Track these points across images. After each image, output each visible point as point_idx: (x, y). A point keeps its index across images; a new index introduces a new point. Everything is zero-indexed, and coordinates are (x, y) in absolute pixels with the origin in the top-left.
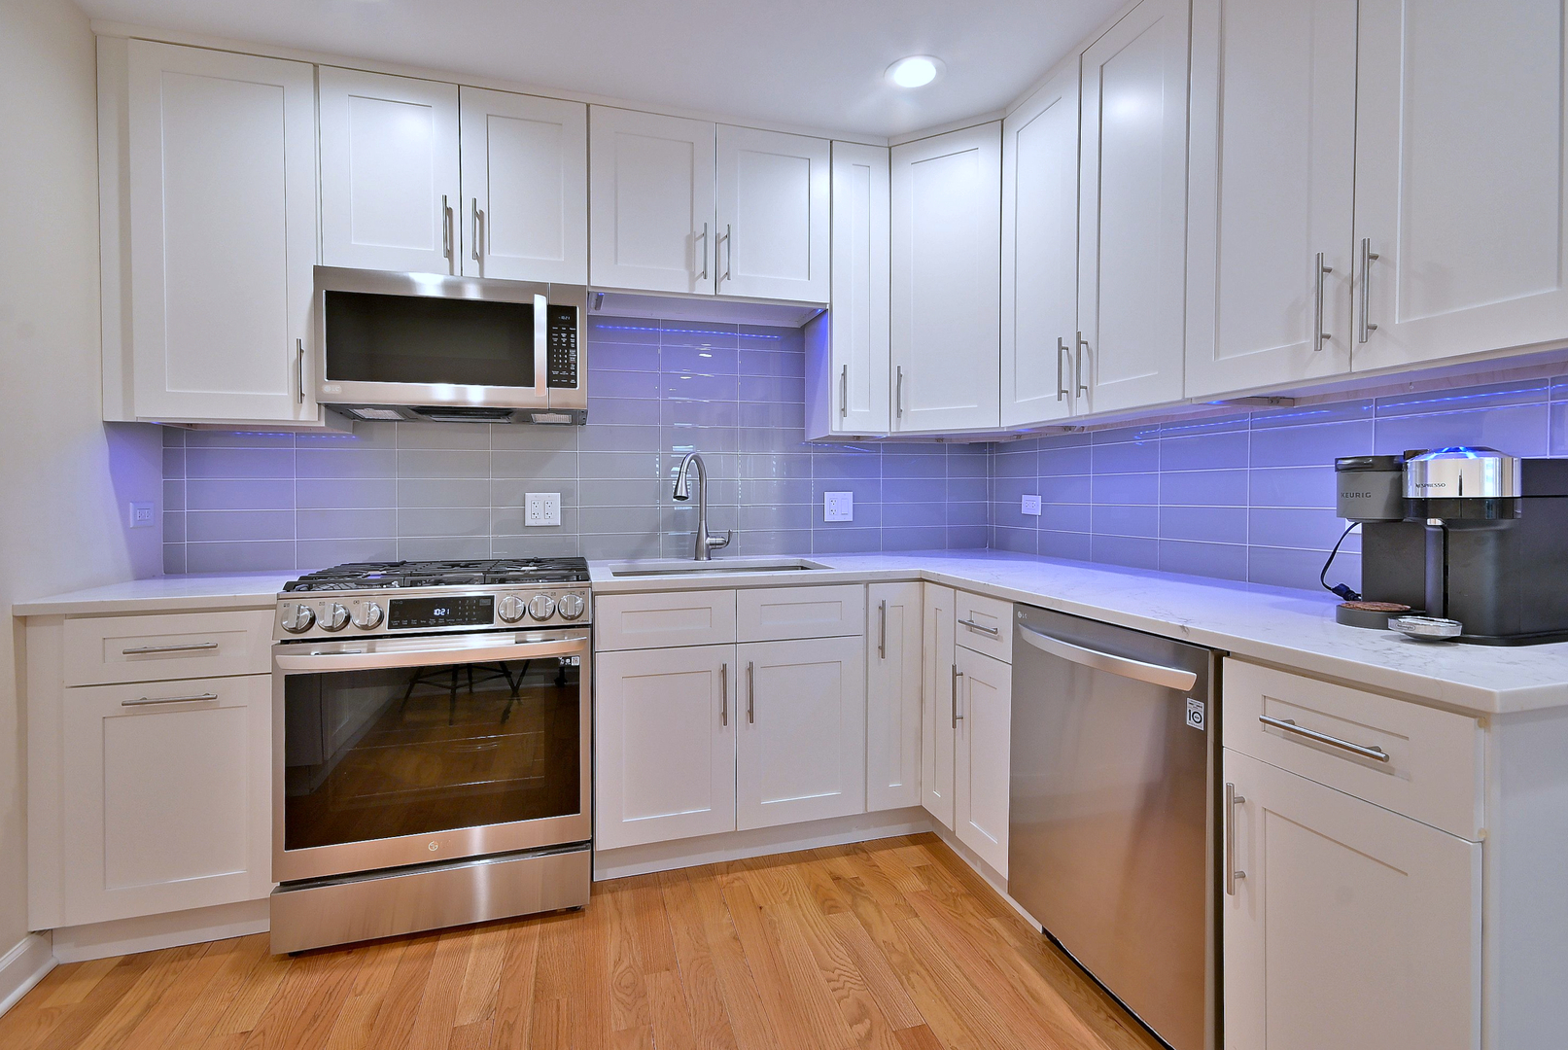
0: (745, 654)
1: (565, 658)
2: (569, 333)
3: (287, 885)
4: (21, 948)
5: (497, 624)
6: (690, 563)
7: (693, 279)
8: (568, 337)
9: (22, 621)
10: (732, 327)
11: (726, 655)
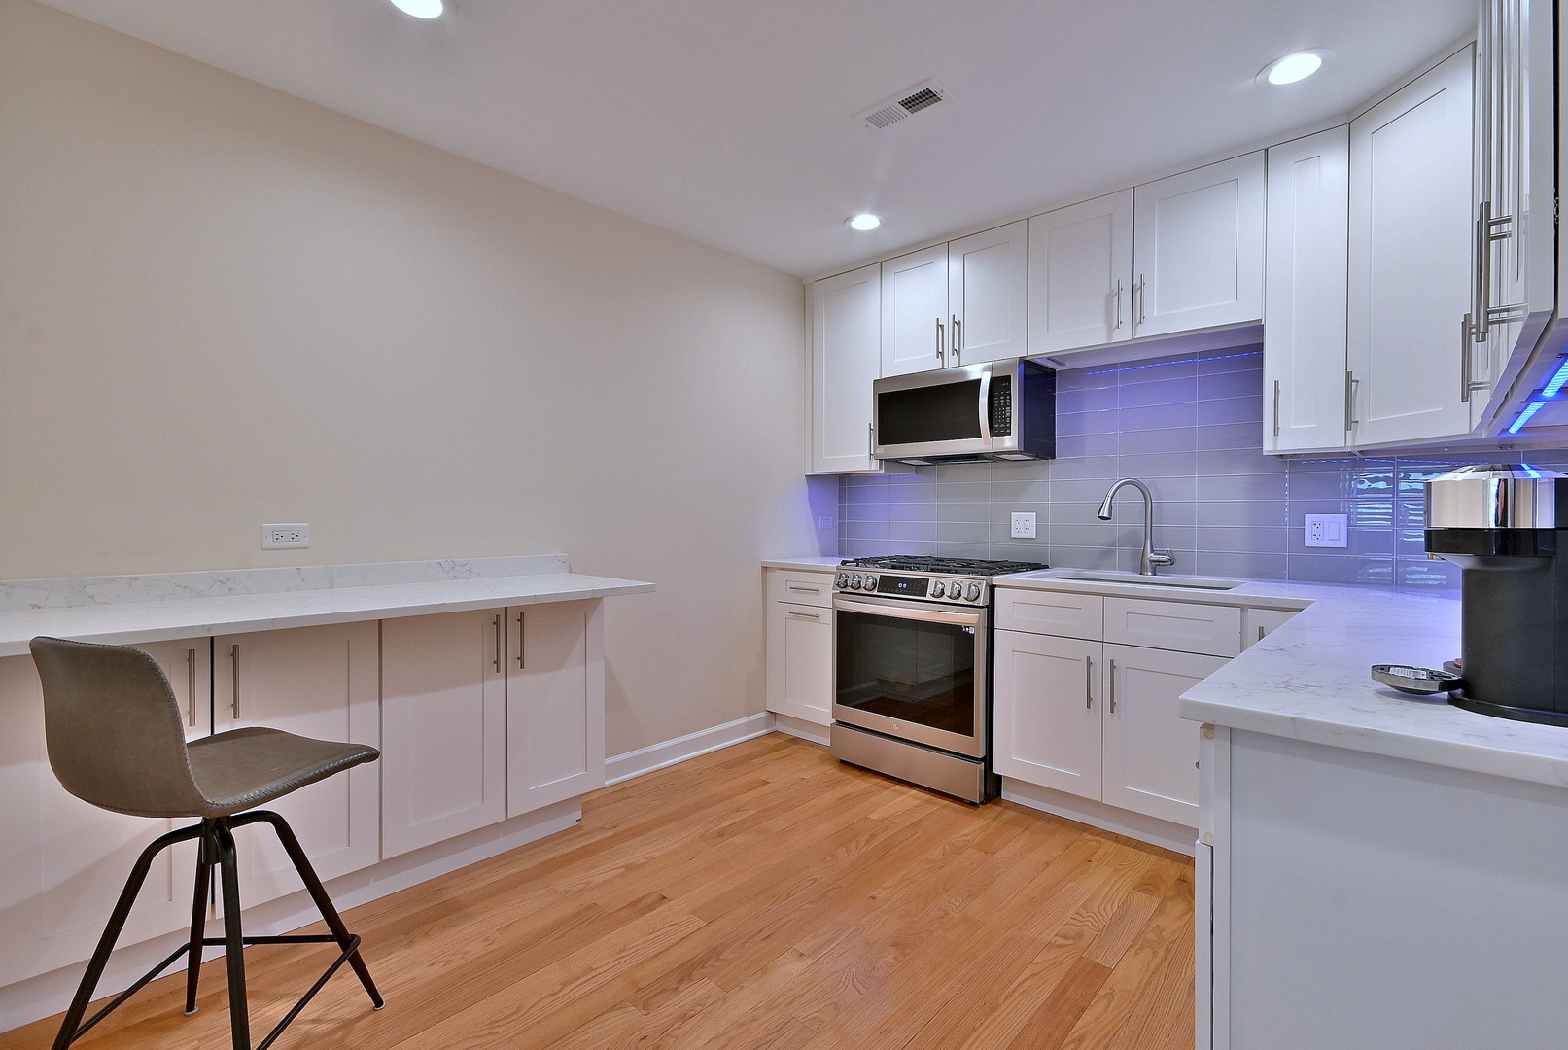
0: (1111, 652)
1: (966, 627)
2: (1005, 395)
3: (840, 723)
4: (762, 715)
5: (929, 597)
6: (1138, 577)
7: (1110, 330)
8: (1005, 399)
9: (765, 568)
10: (1192, 355)
11: (1094, 651)
